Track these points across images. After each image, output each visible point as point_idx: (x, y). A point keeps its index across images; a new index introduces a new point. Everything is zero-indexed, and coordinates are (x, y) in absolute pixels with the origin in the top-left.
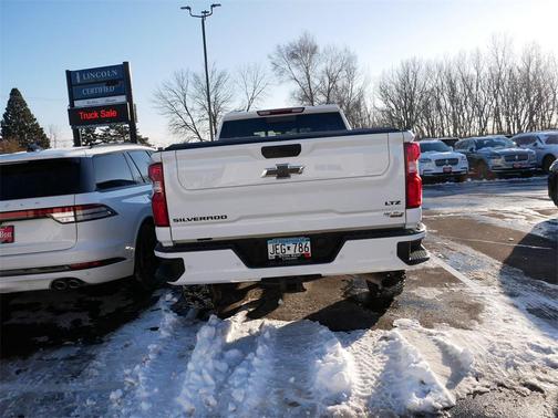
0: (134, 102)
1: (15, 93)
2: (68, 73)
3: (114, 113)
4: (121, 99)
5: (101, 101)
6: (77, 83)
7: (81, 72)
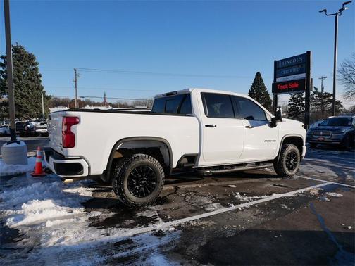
0: (311, 77)
1: (258, 75)
2: (276, 62)
3: (297, 85)
4: (303, 76)
5: (290, 78)
6: (280, 67)
7: (282, 61)
